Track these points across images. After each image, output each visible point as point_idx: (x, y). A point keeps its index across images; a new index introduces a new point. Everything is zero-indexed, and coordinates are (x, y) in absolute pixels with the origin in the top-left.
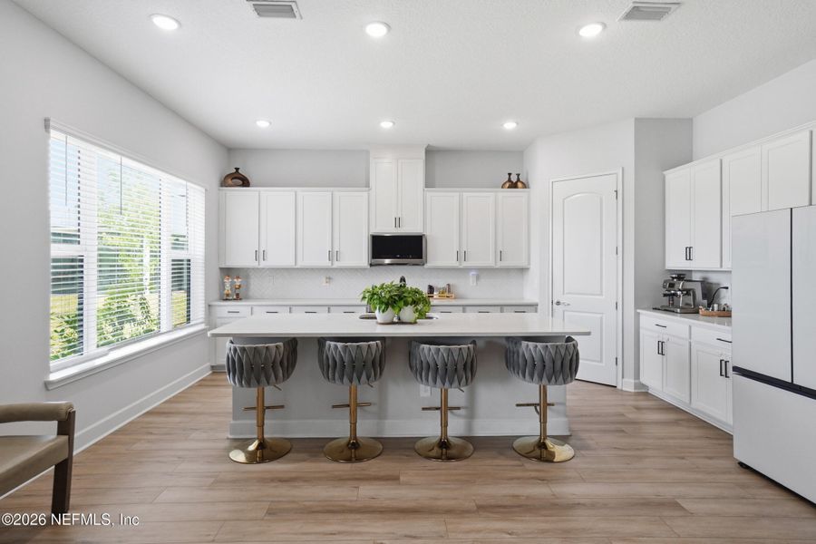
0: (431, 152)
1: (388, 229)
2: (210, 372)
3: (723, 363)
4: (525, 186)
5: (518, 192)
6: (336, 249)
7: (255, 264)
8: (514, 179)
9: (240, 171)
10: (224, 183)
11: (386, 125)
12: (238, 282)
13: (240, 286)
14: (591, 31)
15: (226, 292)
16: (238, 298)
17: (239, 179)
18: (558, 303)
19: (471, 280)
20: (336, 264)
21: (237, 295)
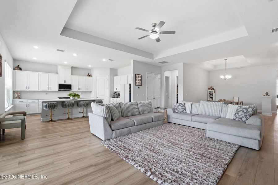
0: (72, 67)
1: (63, 83)
4: (91, 76)
6: (50, 87)
7: (26, 90)
8: (89, 75)
9: (19, 66)
10: (15, 69)
11: (66, 63)
12: (19, 94)
14: (104, 60)
15: (16, 97)
16: (19, 98)
18: (98, 97)
20: (50, 90)
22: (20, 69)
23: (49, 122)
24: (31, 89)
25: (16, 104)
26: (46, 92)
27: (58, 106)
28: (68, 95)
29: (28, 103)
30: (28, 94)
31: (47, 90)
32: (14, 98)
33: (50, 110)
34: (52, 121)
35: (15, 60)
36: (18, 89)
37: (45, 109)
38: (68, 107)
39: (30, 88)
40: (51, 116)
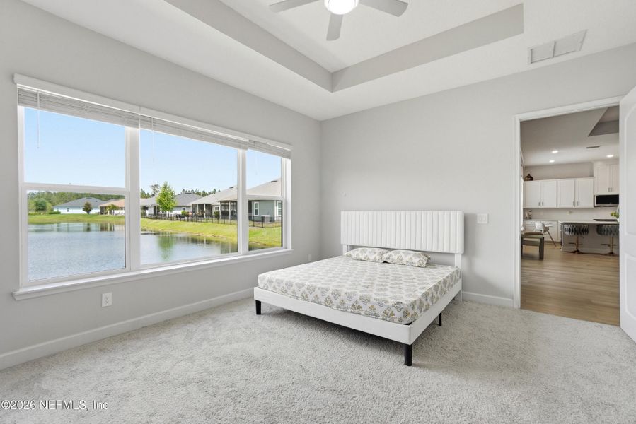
6: (577, 200)
7: (539, 207)
9: (531, 175)
12: (530, 213)
17: (530, 178)
20: (577, 207)
21: (530, 217)
22: (532, 179)
23: (574, 252)
24: (546, 206)
26: (570, 210)
27: (590, 232)
28: (612, 215)
30: (542, 213)
31: (572, 206)
32: (525, 218)
33: (576, 237)
34: (578, 252)
35: (525, 168)
36: (529, 206)
37: (567, 233)
38: (610, 234)
39: (545, 204)
40: (577, 244)
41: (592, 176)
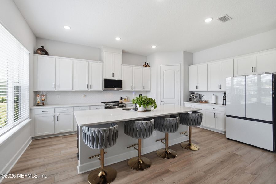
0: (124, 52)
1: (110, 77)
2: (32, 141)
3: (215, 114)
4: (149, 67)
5: (147, 68)
6: (90, 84)
7: (53, 90)
8: (146, 64)
9: (44, 48)
10: (36, 52)
11: (118, 39)
12: (43, 98)
13: (44, 99)
14: (208, 20)
15: (37, 102)
16: (43, 105)
17: (43, 51)
18: (162, 101)
19: (133, 95)
20: (90, 90)
21: (43, 103)
22: (46, 53)
24: (62, 88)
25: (36, 116)
26: (85, 93)
29: (57, 114)
31: (86, 89)
35: (37, 38)
37: (88, 144)
39: (60, 86)
41: (100, 60)
